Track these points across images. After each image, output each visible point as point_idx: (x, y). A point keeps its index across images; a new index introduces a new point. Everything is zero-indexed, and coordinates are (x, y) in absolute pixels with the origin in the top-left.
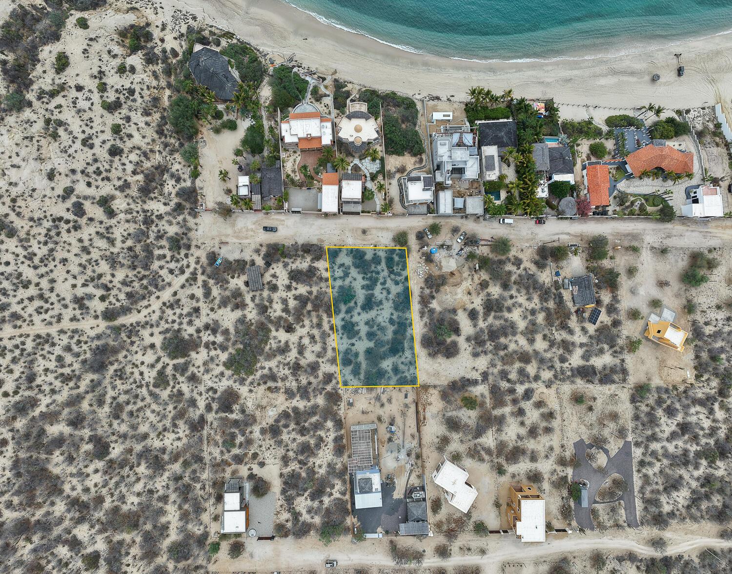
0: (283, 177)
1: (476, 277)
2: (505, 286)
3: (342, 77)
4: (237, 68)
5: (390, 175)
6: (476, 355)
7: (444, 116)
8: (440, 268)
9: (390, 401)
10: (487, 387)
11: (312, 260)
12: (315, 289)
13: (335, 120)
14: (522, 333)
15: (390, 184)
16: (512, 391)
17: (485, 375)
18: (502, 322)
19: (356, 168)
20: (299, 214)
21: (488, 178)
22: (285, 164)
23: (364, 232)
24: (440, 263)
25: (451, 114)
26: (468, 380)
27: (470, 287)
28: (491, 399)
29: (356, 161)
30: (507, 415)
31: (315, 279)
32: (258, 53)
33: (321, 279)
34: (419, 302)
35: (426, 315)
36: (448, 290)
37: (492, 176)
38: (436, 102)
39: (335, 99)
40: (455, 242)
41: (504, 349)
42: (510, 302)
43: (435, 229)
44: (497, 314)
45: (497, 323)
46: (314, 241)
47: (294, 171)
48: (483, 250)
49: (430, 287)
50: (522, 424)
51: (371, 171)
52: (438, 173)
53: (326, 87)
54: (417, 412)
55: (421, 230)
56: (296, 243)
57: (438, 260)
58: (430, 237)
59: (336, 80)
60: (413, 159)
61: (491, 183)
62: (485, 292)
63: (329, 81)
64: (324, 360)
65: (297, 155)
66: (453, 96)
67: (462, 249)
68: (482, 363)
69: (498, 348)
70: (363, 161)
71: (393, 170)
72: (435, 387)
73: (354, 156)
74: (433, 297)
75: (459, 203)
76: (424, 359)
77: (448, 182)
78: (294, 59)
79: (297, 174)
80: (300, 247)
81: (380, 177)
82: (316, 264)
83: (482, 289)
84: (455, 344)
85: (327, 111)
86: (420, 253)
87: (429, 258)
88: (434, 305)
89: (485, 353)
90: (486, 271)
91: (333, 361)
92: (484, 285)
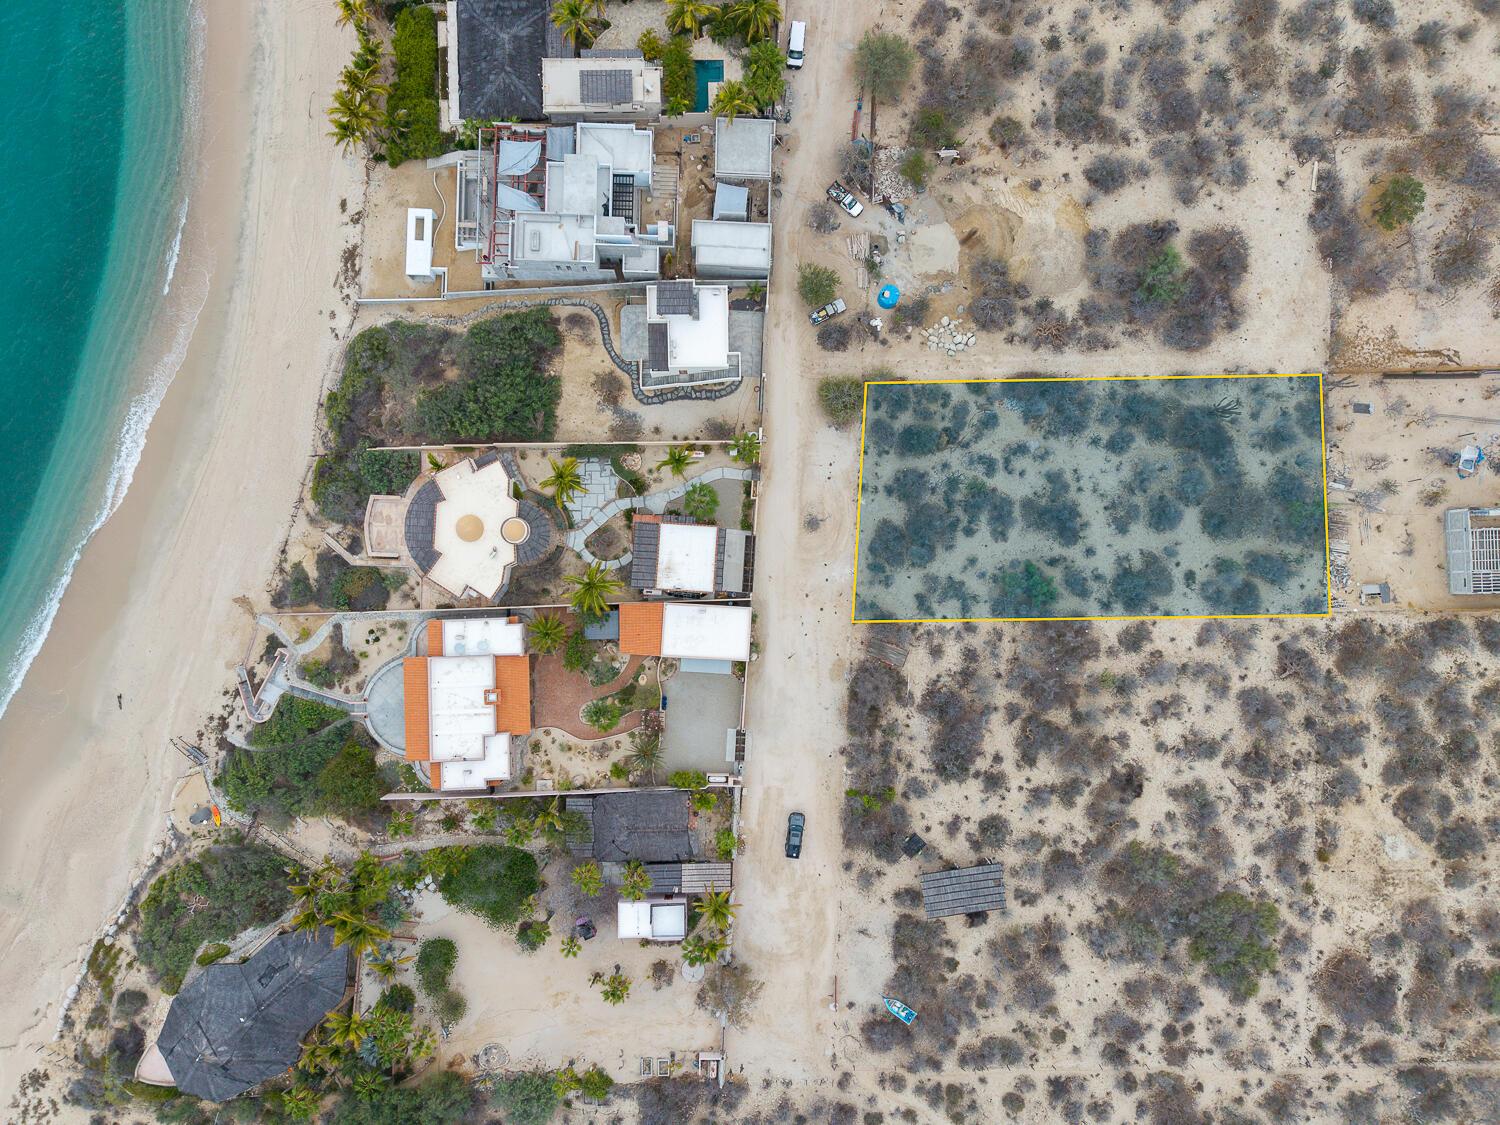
0: (620, 787)
1: (979, 160)
2: (1017, 62)
3: (261, 581)
4: (231, 932)
5: (628, 428)
6: (1239, 176)
7: (420, 236)
8: (946, 277)
9: (1377, 462)
10: (1342, 144)
11: (903, 700)
12: (1002, 696)
13: (429, 607)
14: (1174, 19)
15: (657, 430)
16: (1360, 62)
17: (1305, 148)
18: (1134, 81)
19: (602, 541)
20: (748, 739)
21: (656, 97)
22: (578, 782)
23: (812, 524)
24: (927, 276)
25: (413, 214)
26: (1319, 204)
27: (1014, 182)
28: (1382, 134)
29: (576, 540)
30: (1435, 82)
31: (966, 695)
32: (171, 862)
33: (966, 676)
34: (1058, 348)
35: (1101, 330)
36: (1026, 256)
37: (647, 83)
38: (364, 263)
39: (352, 604)
40: (859, 225)
41: (1225, 80)
42: (1069, 49)
43: (817, 288)
44: (1108, 97)
45: (1137, 97)
46: (836, 692)
47: (603, 751)
48: (892, 128)
49: (1009, 312)
50: (1463, 35)
51: (612, 494)
52: (631, 267)
53: (305, 635)
54: (1415, 375)
55: (814, 332)
56: (843, 752)
57: (917, 283)
58: (840, 305)
59: (278, 601)
60: (573, 347)
61: (667, 90)
62: (1034, 134)
63: (284, 627)
64: (1235, 672)
65: (546, 741)
66: (343, 204)
67: (886, 203)
68: (1266, 155)
69: (1217, 103)
70: (577, 517)
71: (608, 418)
72: (1336, 314)
73: (560, 550)
74: (1044, 305)
75: (730, 200)
76: (1243, 346)
77: (663, 236)
78: (193, 740)
79: (611, 741)
80: (857, 740)
81: (634, 462)
82: (917, 687)
83: (1022, 143)
84: (1202, 243)
85: (394, 634)
86: (892, 339)
87: (912, 314)
88: (1068, 303)
89: (1234, 142)
90: (959, 123)
91: (1240, 643)
92: (1007, 135)
